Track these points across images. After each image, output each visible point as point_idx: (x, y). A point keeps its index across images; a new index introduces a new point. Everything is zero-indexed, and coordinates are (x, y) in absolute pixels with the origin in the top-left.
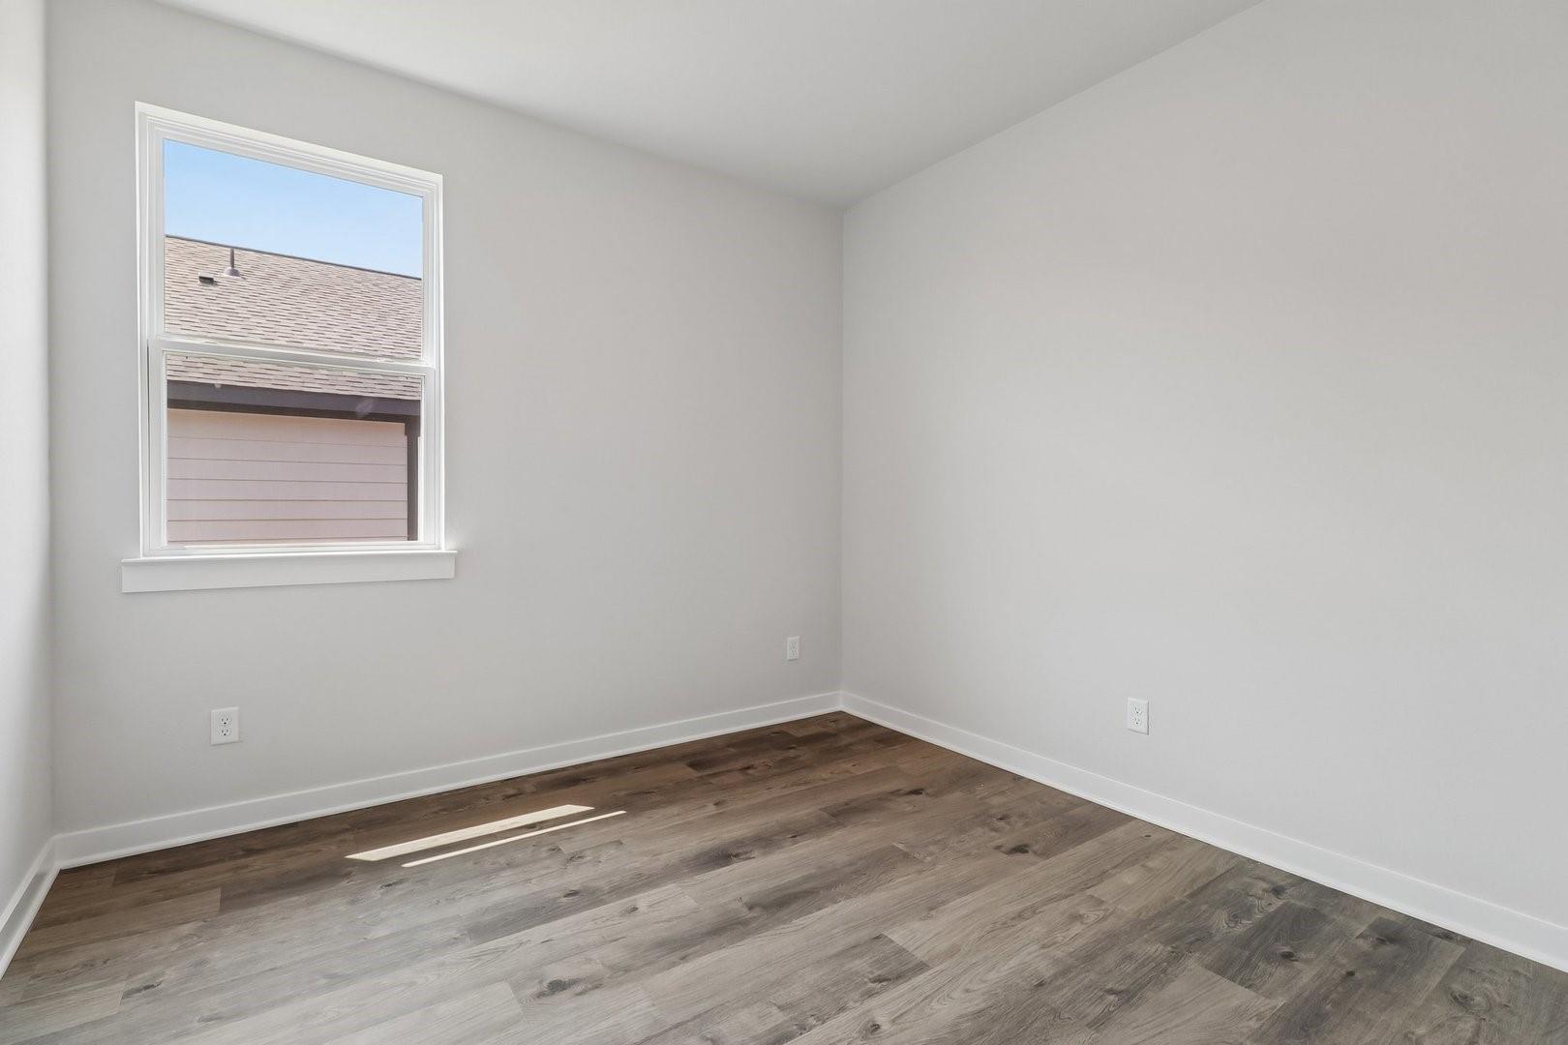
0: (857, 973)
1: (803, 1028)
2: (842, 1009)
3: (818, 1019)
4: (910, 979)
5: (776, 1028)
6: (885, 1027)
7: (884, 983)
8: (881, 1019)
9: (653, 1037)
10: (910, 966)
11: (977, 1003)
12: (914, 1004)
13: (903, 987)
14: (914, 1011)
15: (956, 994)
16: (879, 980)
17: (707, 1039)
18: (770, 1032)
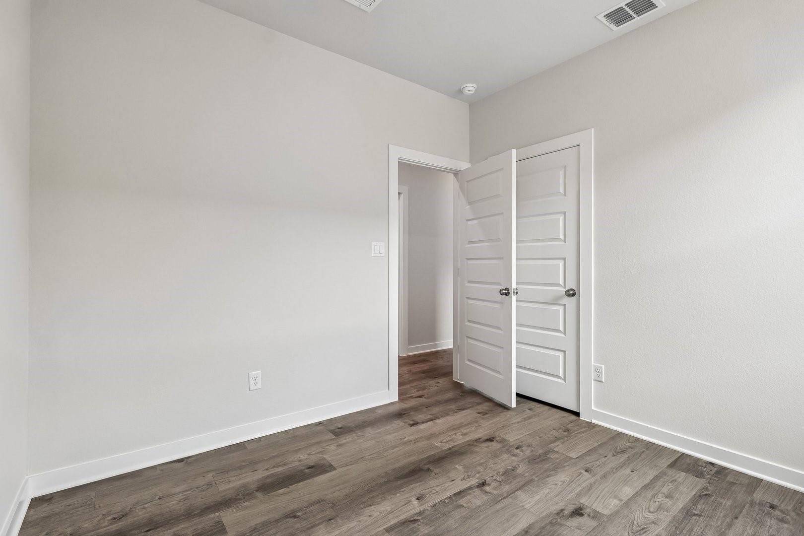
0: (426, 525)
1: (450, 498)
2: (433, 506)
3: (444, 502)
4: (398, 522)
5: (462, 497)
6: (414, 499)
7: (412, 519)
8: (415, 502)
9: (512, 494)
10: (397, 530)
11: (368, 511)
12: (399, 509)
13: (402, 517)
14: (399, 506)
15: (376, 514)
16: (415, 521)
17: (489, 493)
18: (464, 496)
